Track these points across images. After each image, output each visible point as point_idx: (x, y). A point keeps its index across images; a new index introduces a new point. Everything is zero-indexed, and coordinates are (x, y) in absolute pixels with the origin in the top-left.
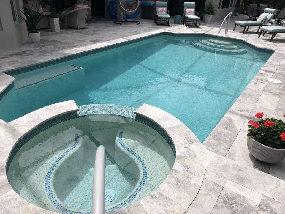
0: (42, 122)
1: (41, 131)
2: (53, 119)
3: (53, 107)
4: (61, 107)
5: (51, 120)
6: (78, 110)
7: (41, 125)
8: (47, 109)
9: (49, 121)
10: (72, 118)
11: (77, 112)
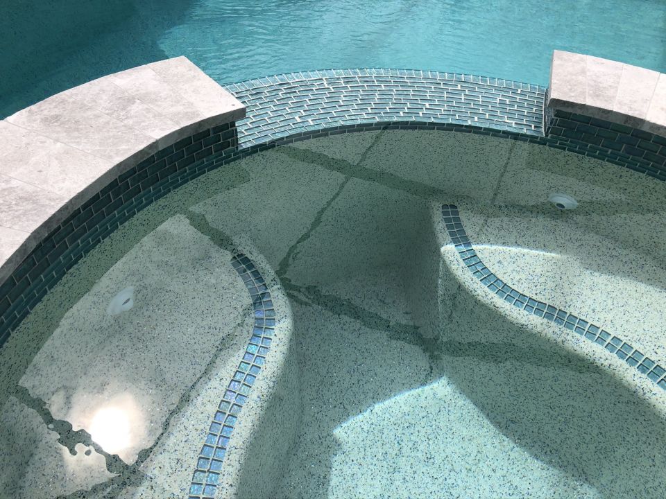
0: (46, 224)
1: (53, 282)
2: (112, 185)
3: (83, 107)
4: (131, 100)
5: (97, 197)
6: (241, 114)
7: (39, 247)
8: (46, 121)
9: (85, 206)
10: (212, 167)
11: (233, 124)
